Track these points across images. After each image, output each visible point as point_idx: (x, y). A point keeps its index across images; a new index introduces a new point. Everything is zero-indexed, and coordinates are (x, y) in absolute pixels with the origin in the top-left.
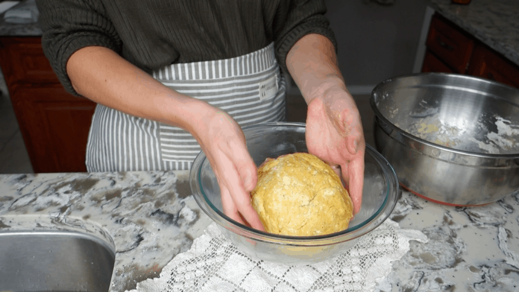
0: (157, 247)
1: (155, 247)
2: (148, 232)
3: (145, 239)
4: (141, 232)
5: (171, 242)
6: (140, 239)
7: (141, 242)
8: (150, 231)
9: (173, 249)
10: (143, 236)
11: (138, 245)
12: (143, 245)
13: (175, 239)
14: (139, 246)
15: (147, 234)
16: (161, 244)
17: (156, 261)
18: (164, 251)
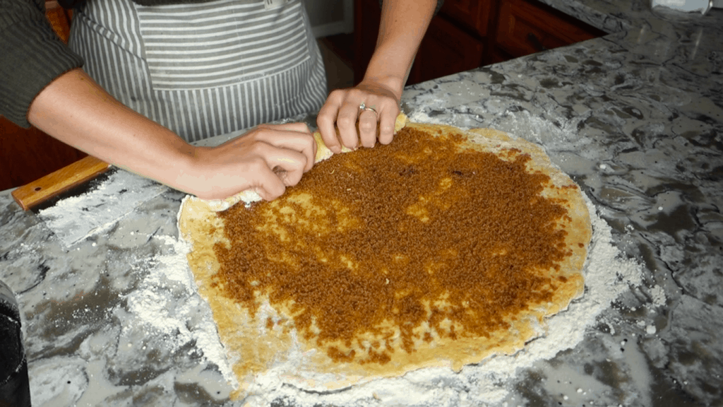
0: (74, 271)
1: (71, 273)
2: (52, 259)
3: (52, 267)
4: (42, 262)
5: (90, 261)
6: (44, 270)
7: (47, 273)
8: (55, 256)
9: (96, 268)
10: (48, 264)
11: (44, 278)
12: (50, 275)
13: (95, 255)
14: (46, 278)
15: (53, 261)
16: (77, 267)
17: (79, 287)
18: (84, 273)
